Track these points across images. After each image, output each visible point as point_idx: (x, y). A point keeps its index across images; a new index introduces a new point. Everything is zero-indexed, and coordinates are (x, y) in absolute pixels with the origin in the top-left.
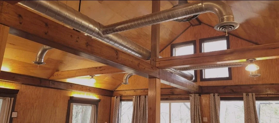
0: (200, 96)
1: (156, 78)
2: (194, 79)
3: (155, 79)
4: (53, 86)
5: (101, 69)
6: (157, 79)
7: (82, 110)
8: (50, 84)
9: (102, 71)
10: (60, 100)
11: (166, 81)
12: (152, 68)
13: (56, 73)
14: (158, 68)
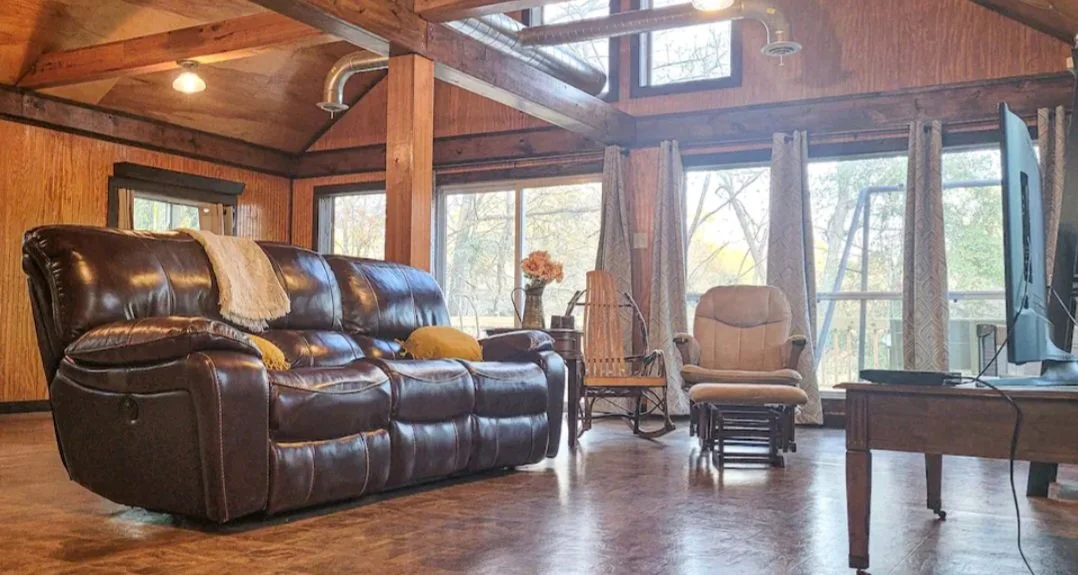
0: (626, 153)
1: (414, 53)
2: (606, 89)
3: (410, 56)
4: (37, 117)
5: (220, 32)
6: (416, 56)
7: (169, 221)
8: (26, 105)
9: (223, 39)
10: (73, 174)
11: (458, 69)
12: (395, 14)
13: (47, 59)
14: (420, 16)
